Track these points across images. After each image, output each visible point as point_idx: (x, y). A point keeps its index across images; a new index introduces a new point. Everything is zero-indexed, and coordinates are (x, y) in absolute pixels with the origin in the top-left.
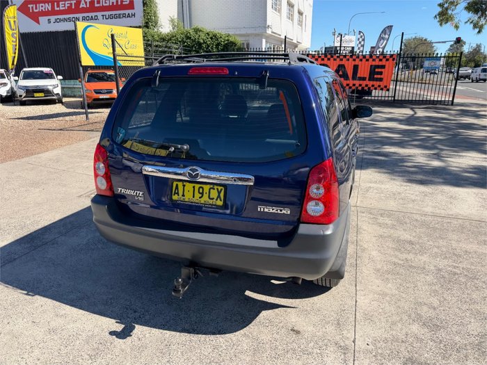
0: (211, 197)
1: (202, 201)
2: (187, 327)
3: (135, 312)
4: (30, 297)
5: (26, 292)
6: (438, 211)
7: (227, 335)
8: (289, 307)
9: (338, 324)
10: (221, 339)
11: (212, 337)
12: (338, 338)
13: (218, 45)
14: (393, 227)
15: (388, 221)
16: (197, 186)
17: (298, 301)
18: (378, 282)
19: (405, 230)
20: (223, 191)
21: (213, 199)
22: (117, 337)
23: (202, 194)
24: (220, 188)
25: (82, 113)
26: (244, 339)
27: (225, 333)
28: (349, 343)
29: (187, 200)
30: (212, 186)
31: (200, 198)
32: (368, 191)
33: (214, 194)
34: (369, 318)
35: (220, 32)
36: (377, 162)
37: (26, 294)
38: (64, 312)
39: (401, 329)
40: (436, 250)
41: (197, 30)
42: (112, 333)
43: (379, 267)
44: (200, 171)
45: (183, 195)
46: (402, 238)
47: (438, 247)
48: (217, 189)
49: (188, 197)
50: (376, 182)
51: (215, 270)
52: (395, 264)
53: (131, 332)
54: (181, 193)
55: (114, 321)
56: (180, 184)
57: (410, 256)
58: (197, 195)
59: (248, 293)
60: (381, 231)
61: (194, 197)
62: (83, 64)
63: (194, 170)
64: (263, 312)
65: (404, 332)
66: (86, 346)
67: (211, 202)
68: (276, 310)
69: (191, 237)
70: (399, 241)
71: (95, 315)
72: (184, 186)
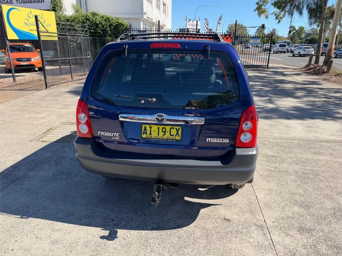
0: (172, 134)
1: (165, 137)
2: (154, 226)
3: (113, 220)
4: (25, 219)
5: (20, 216)
6: (283, 136)
7: (184, 228)
8: (216, 205)
9: (251, 212)
10: (181, 232)
11: (175, 231)
12: (254, 220)
13: (110, 25)
16: (161, 127)
17: (220, 200)
18: (265, 183)
19: (268, 149)
20: (180, 129)
21: (173, 135)
22: (107, 239)
23: (165, 132)
24: (178, 128)
25: (9, 77)
26: (196, 229)
27: (182, 227)
28: (262, 223)
29: (153, 137)
30: (172, 127)
31: (163, 135)
33: (174, 132)
34: (268, 206)
35: (111, 16)
37: (21, 218)
38: (58, 227)
39: (289, 210)
40: (290, 160)
41: (94, 14)
42: (102, 237)
43: (261, 173)
44: (165, 116)
45: (150, 134)
46: (268, 154)
47: (291, 158)
48: (176, 128)
49: (154, 135)
51: (175, 184)
52: (270, 171)
53: (116, 234)
54: (148, 132)
55: (100, 229)
56: (148, 127)
57: (277, 165)
58: (161, 134)
59: (186, 198)
61: (158, 135)
63: (160, 116)
64: (201, 210)
65: (291, 212)
66: (87, 250)
67: (172, 137)
68: (209, 207)
69: (161, 163)
70: (267, 156)
71: (84, 227)
72: (151, 127)
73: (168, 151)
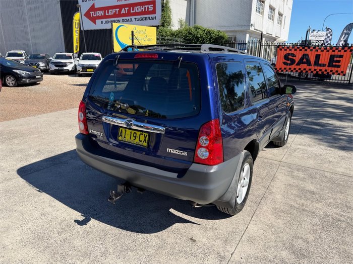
0: (140, 140)
1: (135, 142)
2: (122, 225)
3: (95, 211)
4: (40, 193)
5: (38, 190)
6: (348, 172)
7: (146, 234)
8: (195, 224)
9: (226, 241)
10: (140, 237)
11: (135, 234)
12: (221, 250)
13: (211, 38)
14: (304, 179)
15: (301, 175)
16: (133, 132)
17: (204, 220)
18: (271, 217)
19: (312, 183)
20: (147, 137)
21: (141, 141)
22: (78, 224)
23: (135, 137)
24: (146, 134)
26: (155, 239)
28: (228, 255)
29: (126, 140)
30: (141, 133)
31: (134, 140)
32: (295, 151)
33: (142, 138)
34: (251, 240)
35: (213, 29)
36: (313, 130)
37: (39, 191)
38: (54, 204)
39: (273, 253)
40: (331, 200)
41: (197, 28)
42: (76, 221)
43: (277, 206)
44: (133, 122)
45: (125, 137)
46: (307, 188)
47: (334, 199)
49: (127, 139)
50: (304, 145)
52: (291, 207)
53: (87, 222)
54: (123, 136)
55: (80, 214)
56: (123, 130)
57: (305, 203)
58: (133, 138)
59: (172, 210)
60: (292, 181)
61: (130, 139)
62: (115, 51)
63: (129, 121)
64: (176, 224)
65: (274, 254)
66: (59, 226)
67: (140, 143)
68: (186, 224)
70: (303, 190)
71: (71, 209)
72: (126, 131)
73: (137, 156)
